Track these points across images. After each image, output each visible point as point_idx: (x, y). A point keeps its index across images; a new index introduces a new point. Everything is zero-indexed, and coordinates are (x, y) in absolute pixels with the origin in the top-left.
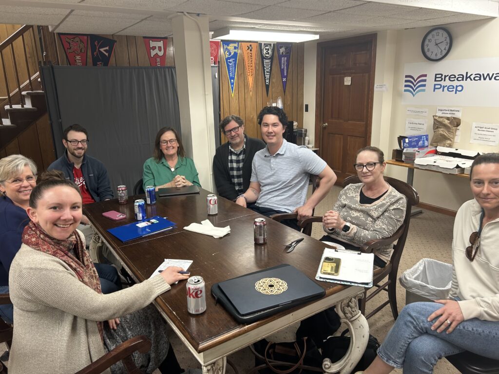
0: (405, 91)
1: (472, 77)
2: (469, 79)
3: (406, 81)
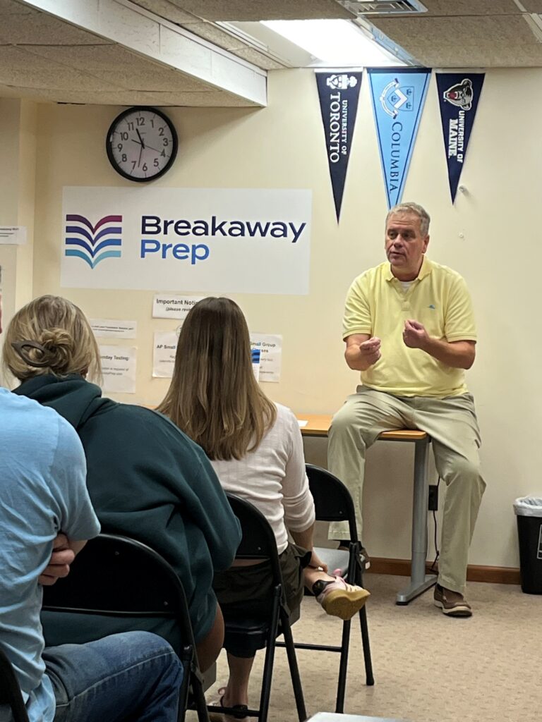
0: (68, 253)
1: (226, 228)
2: (218, 232)
3: (69, 229)
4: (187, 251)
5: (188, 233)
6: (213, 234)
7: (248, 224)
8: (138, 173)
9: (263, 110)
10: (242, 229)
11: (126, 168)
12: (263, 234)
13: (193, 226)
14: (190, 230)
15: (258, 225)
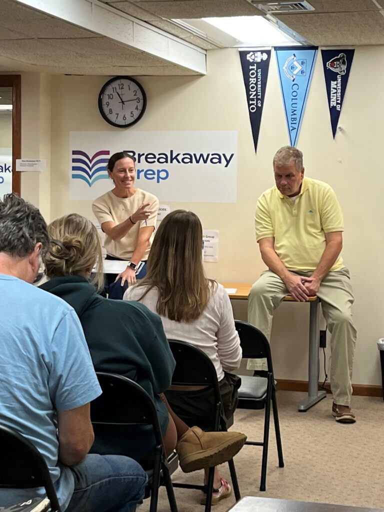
0: (74, 176)
1: (180, 158)
2: (175, 161)
3: (74, 161)
4: (154, 174)
5: (154, 162)
6: (171, 162)
7: (195, 155)
8: (120, 121)
9: (204, 77)
10: (191, 158)
11: (112, 118)
12: (205, 162)
13: (158, 157)
14: (156, 160)
15: (202, 155)
